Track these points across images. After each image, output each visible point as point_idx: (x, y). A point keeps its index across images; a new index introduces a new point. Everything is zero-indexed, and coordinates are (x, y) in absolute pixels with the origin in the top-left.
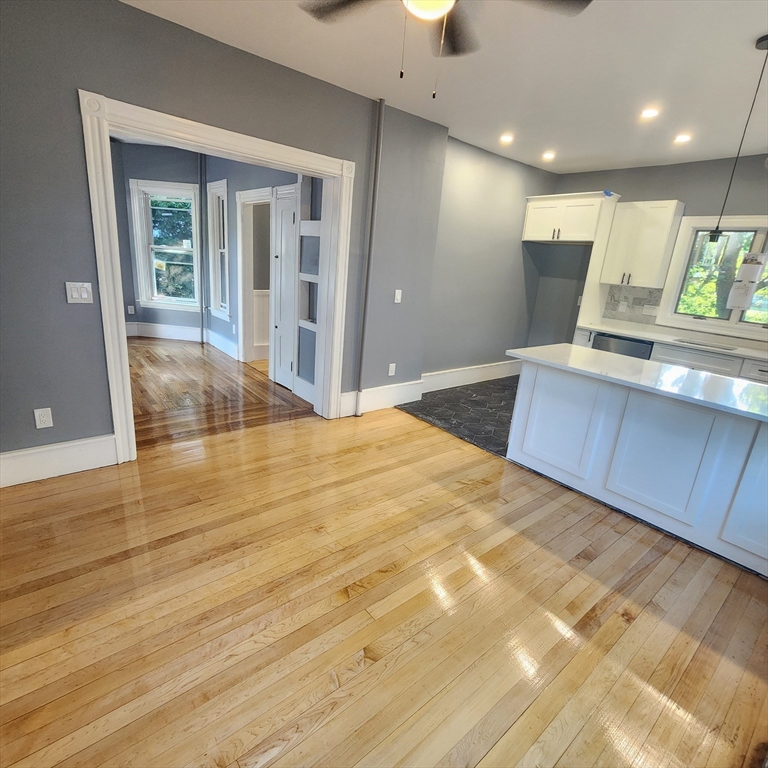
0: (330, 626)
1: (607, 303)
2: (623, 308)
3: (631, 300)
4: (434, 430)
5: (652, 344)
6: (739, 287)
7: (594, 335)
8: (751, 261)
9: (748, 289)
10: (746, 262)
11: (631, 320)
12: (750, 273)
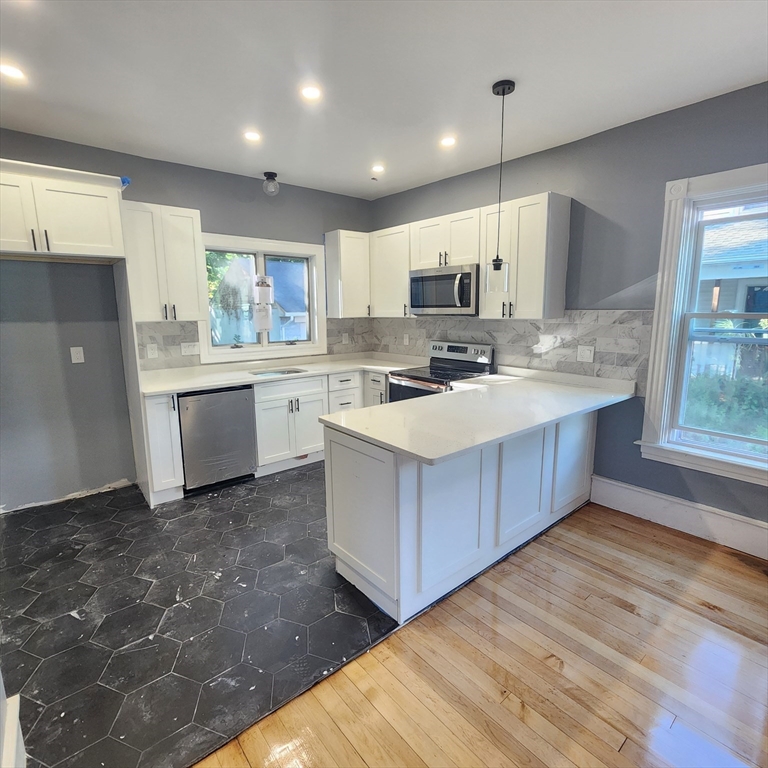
3: (161, 341)
5: (249, 387)
6: (260, 310)
7: (175, 398)
8: (262, 284)
9: (267, 311)
10: (258, 285)
11: (170, 366)
12: (264, 296)
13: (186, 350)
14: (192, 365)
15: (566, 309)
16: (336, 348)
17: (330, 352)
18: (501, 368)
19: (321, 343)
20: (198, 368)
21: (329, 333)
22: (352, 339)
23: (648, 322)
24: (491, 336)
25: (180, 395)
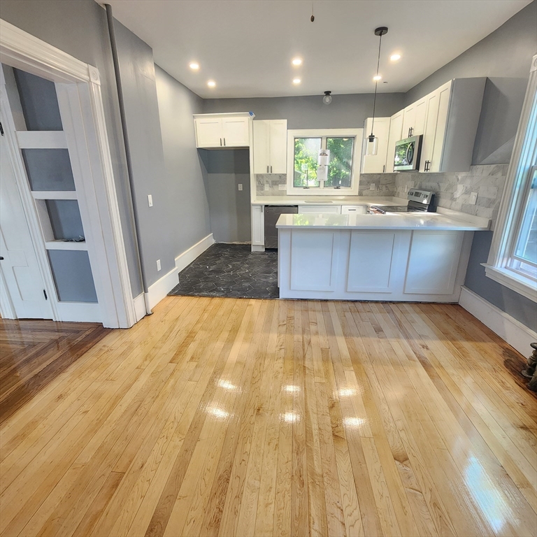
0: (363, 465)
1: (257, 186)
2: (267, 188)
3: (271, 183)
4: (216, 301)
5: (297, 206)
6: (320, 169)
7: (263, 207)
8: (323, 154)
9: (324, 170)
10: (321, 155)
11: (273, 195)
12: (324, 161)
13: (281, 187)
14: (283, 195)
15: (472, 165)
16: (364, 193)
17: (360, 194)
18: (439, 209)
19: (355, 188)
20: (284, 197)
21: (361, 183)
22: (378, 187)
23: (504, 174)
24: (439, 186)
25: (266, 206)
